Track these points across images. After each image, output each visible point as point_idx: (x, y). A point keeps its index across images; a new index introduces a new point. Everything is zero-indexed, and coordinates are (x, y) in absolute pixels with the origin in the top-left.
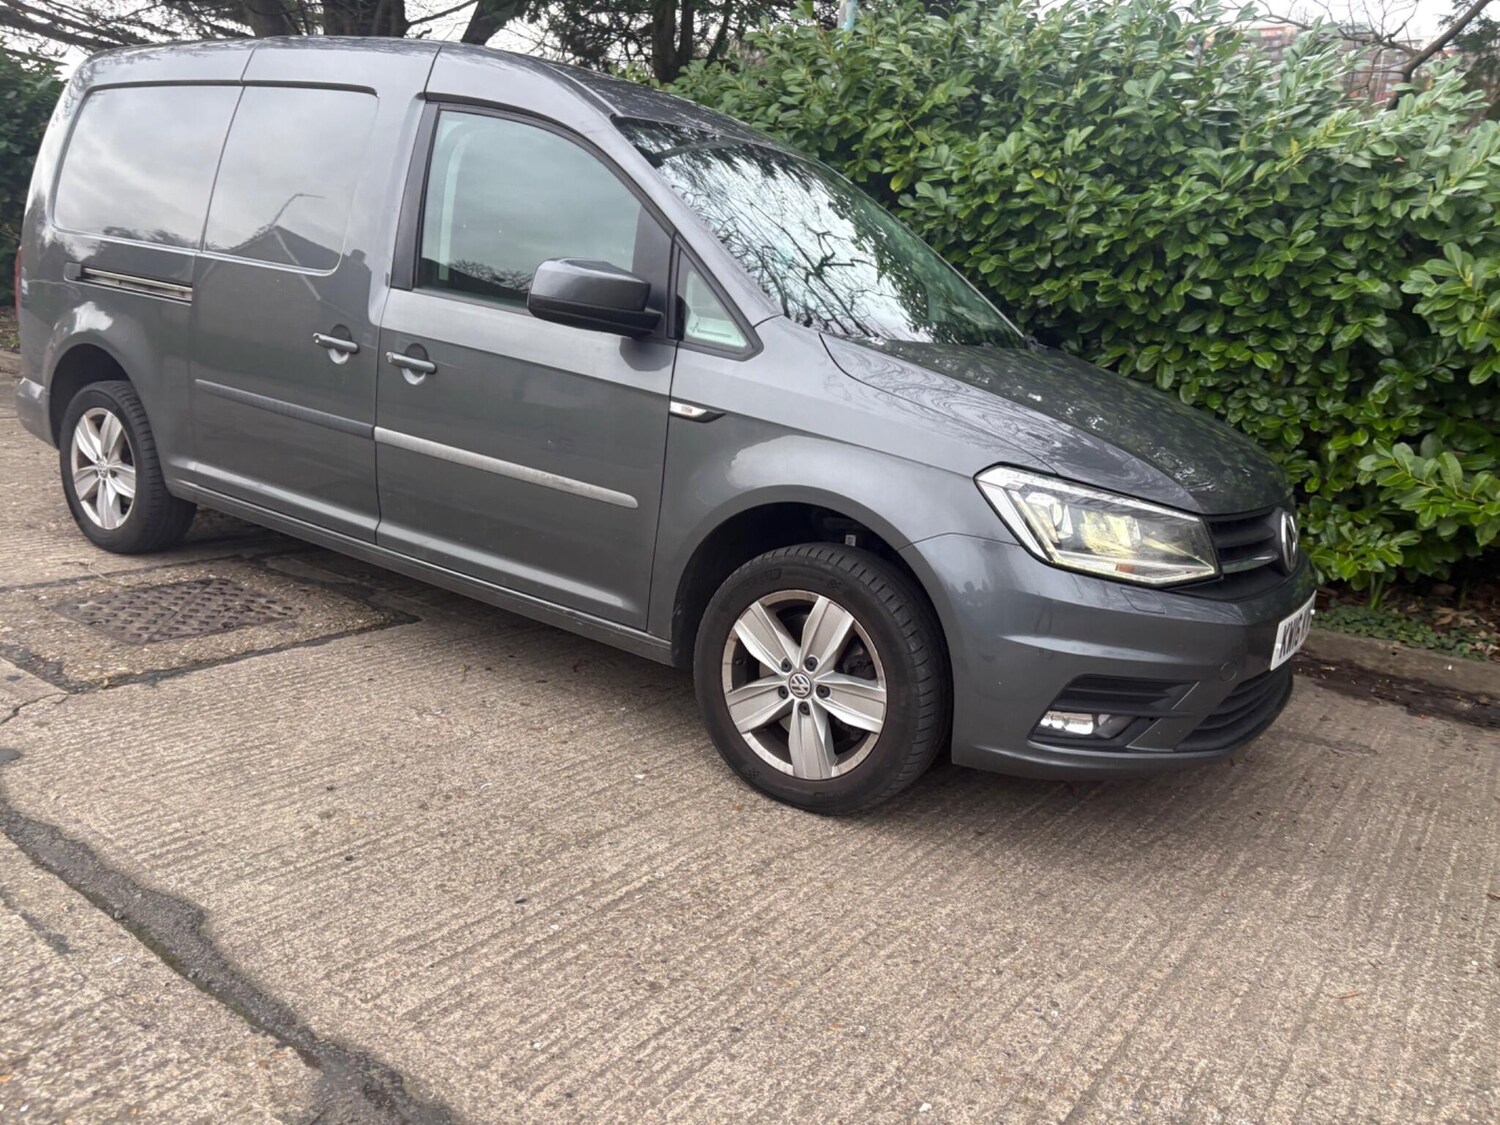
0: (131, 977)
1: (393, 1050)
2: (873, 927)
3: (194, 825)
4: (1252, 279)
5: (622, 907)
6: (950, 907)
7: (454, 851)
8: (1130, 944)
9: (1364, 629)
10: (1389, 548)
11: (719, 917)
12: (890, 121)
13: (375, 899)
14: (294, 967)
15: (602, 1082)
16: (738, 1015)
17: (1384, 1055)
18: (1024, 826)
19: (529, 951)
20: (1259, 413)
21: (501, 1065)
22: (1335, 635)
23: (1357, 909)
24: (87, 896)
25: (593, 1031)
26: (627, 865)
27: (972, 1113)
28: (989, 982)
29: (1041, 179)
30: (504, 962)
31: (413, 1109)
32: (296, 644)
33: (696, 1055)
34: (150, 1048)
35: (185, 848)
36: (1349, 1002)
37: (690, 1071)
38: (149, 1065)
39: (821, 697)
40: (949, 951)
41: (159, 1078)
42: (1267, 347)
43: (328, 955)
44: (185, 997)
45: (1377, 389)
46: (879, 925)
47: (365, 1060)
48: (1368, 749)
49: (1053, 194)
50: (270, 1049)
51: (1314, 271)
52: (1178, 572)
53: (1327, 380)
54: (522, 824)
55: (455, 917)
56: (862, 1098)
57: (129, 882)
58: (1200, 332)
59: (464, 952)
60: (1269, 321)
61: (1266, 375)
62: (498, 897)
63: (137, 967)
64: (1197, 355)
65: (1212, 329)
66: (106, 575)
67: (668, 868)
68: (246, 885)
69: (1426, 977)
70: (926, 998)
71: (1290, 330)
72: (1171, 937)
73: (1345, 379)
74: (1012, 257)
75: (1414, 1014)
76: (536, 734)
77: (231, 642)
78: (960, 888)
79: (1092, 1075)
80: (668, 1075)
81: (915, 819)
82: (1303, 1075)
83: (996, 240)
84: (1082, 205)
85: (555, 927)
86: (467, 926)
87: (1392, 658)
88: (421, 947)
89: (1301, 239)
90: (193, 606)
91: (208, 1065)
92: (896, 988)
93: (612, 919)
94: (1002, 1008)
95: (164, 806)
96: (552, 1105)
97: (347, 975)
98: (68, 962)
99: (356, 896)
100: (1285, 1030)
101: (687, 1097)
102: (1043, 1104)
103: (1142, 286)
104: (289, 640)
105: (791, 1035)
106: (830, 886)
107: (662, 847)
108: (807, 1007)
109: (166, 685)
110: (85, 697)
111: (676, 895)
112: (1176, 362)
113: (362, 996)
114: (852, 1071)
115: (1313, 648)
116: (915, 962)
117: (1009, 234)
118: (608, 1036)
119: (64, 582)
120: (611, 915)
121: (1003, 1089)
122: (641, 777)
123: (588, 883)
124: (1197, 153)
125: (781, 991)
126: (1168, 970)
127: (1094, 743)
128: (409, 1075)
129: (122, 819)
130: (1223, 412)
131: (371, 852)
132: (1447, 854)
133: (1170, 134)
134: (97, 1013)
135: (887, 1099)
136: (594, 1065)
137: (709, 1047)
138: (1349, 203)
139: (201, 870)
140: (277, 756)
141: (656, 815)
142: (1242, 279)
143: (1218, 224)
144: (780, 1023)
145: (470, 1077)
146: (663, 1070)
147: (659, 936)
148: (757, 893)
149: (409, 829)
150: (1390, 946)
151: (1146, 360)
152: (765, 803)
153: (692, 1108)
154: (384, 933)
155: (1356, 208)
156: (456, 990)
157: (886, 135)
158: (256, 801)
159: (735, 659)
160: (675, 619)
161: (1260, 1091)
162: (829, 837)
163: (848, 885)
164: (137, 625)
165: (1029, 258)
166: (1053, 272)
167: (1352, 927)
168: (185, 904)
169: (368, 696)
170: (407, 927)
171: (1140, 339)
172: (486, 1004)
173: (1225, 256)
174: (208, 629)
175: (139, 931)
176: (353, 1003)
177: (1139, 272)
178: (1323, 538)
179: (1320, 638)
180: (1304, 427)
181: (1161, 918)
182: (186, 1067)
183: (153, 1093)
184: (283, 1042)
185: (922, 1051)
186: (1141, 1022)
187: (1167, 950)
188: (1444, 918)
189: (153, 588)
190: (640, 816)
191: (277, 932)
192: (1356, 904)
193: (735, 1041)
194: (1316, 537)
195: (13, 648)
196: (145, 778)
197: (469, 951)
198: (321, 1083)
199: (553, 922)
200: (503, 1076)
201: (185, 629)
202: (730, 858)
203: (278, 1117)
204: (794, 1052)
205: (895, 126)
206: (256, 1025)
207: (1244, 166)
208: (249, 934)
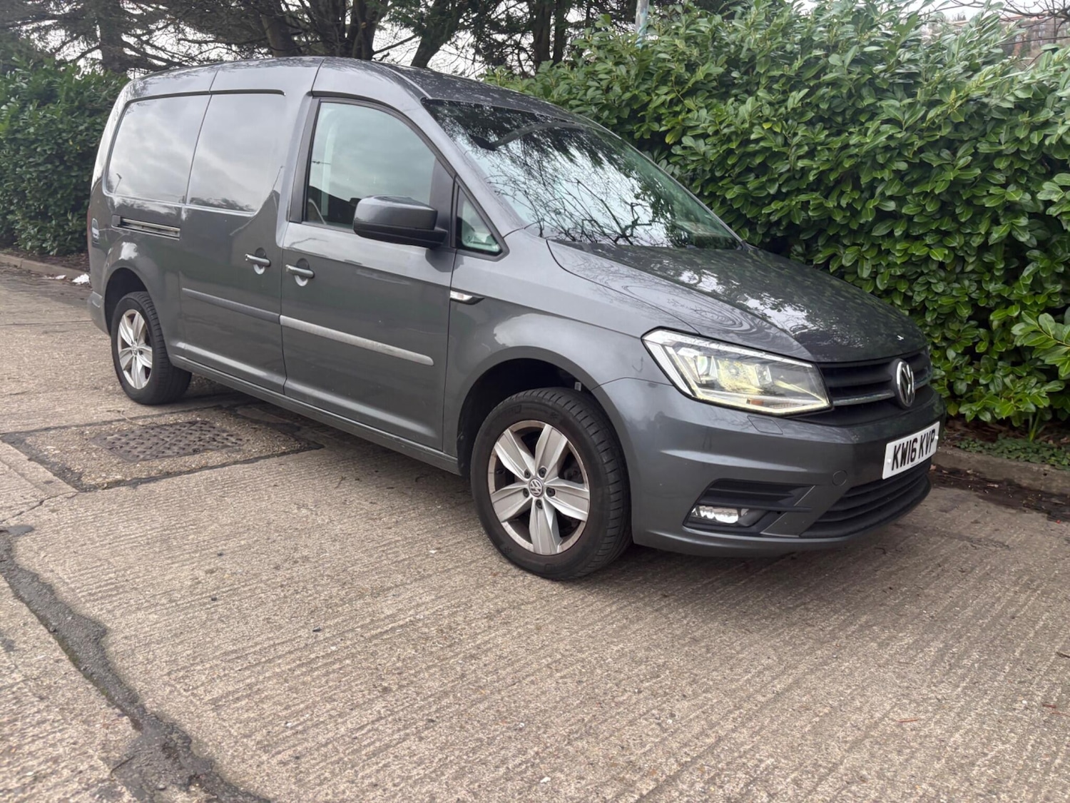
0: (46, 668)
1: (193, 723)
2: (559, 656)
3: (124, 576)
4: (926, 195)
5: (385, 637)
6: (621, 646)
7: (285, 597)
8: (749, 676)
9: (1022, 456)
10: (1039, 394)
11: (450, 646)
12: (666, 94)
13: (220, 625)
14: (149, 667)
15: (323, 750)
16: (437, 711)
17: (920, 765)
18: (701, 591)
19: (310, 663)
20: (936, 293)
21: (258, 737)
22: (999, 460)
23: (942, 659)
24: (38, 617)
25: (331, 717)
26: (400, 610)
27: (579, 785)
28: (630, 698)
29: (770, 129)
30: (289, 670)
31: (189, 760)
32: (235, 463)
33: (396, 736)
34: (38, 712)
35: (111, 590)
36: (907, 726)
37: (387, 746)
38: (34, 723)
39: (550, 496)
40: (609, 675)
41: (37, 731)
42: (941, 244)
43: (175, 660)
44: (73, 682)
45: (1026, 273)
46: (563, 655)
47: (173, 727)
48: (1003, 545)
49: (780, 140)
50: (114, 717)
51: (976, 186)
52: (796, 405)
53: (990, 267)
54: (339, 580)
55: (269, 639)
56: (502, 770)
57: (68, 609)
58: (891, 234)
59: (265, 662)
60: (941, 225)
61: (941, 265)
62: (303, 627)
63: (51, 662)
64: (888, 252)
65: (898, 233)
66: (131, 419)
67: (427, 613)
68: (140, 615)
69: (979, 711)
70: (578, 706)
71: (958, 231)
72: (783, 673)
73: (1002, 266)
74: (751, 186)
75: (957, 736)
76: (371, 522)
77: (194, 461)
78: (634, 633)
79: (681, 764)
80: (372, 748)
81: (620, 585)
82: (846, 775)
83: (740, 174)
84: (799, 146)
85: (334, 648)
86: (274, 645)
87: (1043, 477)
88: (238, 658)
89: (961, 162)
90: (179, 438)
91: (70, 724)
92: (558, 699)
93: (375, 645)
94: (631, 716)
95: (109, 563)
96: (284, 763)
97: (181, 674)
98: (9, 657)
99: (209, 623)
100: (846, 742)
101: (377, 763)
102: (634, 782)
103: (844, 203)
104: (232, 460)
105: (469, 727)
106: (539, 628)
107: (428, 599)
108: (489, 708)
109: (142, 488)
110: (88, 494)
111: (427, 630)
112: (872, 258)
113: (186, 687)
114: (503, 752)
115: (981, 470)
116: (580, 682)
117: (749, 170)
118: (340, 720)
119: (105, 423)
120: (375, 642)
121: (608, 771)
122: (433, 552)
123: (368, 620)
124: (884, 103)
125: (474, 697)
126: (770, 696)
127: (738, 530)
128: (197, 738)
129: (80, 570)
130: (910, 294)
131: (230, 596)
132: (1035, 623)
133: (865, 92)
134: (15, 689)
135: (521, 773)
136: (322, 739)
137: (408, 731)
138: (998, 134)
139: (115, 604)
140: (194, 533)
141: (434, 577)
142: (918, 195)
143: (900, 154)
144: (465, 717)
145: (236, 742)
146: (369, 745)
147: (402, 657)
148: (484, 631)
149: (261, 581)
150: (958, 686)
151: (850, 257)
152: (515, 571)
153: (378, 771)
154: (217, 648)
155: (1003, 137)
156: (250, 686)
157: (663, 104)
158: (169, 561)
159: (496, 470)
160: (459, 441)
161: (807, 784)
162: (552, 595)
163: (552, 628)
164: (139, 450)
165: (762, 187)
166: (779, 196)
167: (933, 672)
168: (96, 623)
169: (269, 497)
170: (234, 644)
171: (846, 242)
172: (266, 696)
173: (907, 178)
174: (183, 452)
175: (62, 641)
176: (179, 691)
177: (842, 193)
178: (992, 387)
179: (987, 462)
180: (973, 303)
181: (780, 659)
182: (56, 724)
183: (30, 739)
184: (124, 713)
185: (559, 742)
186: (733, 731)
187: (776, 682)
188: (1012, 669)
189: (158, 427)
190: (423, 578)
191: (147, 645)
192: (942, 656)
193: (427, 728)
194: (987, 386)
195: (56, 464)
196: (105, 545)
197: (269, 661)
198: (138, 740)
199: (334, 644)
200: (258, 743)
201: (169, 452)
202: (474, 608)
203: (102, 759)
204: (466, 738)
205: (669, 98)
206: (111, 701)
207: (919, 110)
208: (130, 645)
